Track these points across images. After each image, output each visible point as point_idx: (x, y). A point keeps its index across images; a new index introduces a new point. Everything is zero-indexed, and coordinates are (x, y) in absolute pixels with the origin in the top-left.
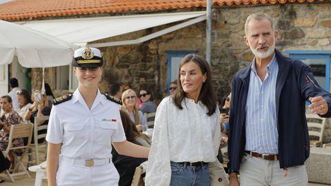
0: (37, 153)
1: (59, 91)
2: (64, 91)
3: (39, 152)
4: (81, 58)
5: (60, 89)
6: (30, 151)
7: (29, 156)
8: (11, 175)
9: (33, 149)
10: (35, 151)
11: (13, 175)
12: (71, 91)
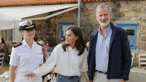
2: (10, 41)
12: (13, 41)
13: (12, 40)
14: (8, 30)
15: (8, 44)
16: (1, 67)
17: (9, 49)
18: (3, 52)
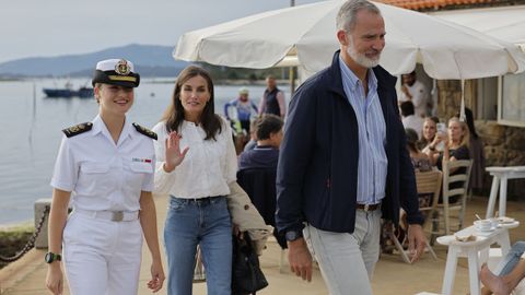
0: (447, 219)
1: (483, 122)
2: (489, 122)
3: (452, 217)
4: (113, 73)
5: (483, 118)
6: (436, 215)
7: (434, 223)
8: (405, 253)
9: (441, 213)
10: (443, 216)
11: (408, 252)
12: (500, 122)
13: (495, 119)
14: (483, 79)
15: (481, 132)
16: (459, 207)
17: (486, 148)
18: (467, 158)
